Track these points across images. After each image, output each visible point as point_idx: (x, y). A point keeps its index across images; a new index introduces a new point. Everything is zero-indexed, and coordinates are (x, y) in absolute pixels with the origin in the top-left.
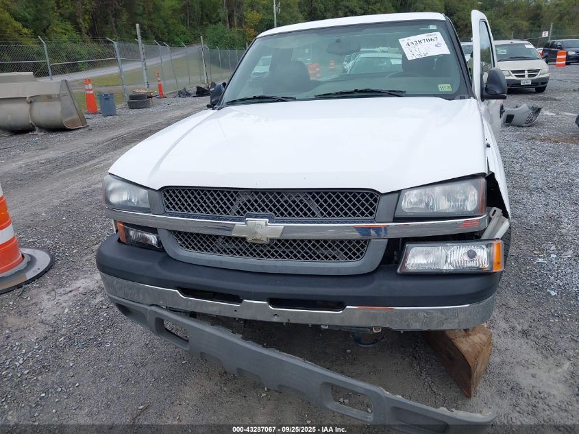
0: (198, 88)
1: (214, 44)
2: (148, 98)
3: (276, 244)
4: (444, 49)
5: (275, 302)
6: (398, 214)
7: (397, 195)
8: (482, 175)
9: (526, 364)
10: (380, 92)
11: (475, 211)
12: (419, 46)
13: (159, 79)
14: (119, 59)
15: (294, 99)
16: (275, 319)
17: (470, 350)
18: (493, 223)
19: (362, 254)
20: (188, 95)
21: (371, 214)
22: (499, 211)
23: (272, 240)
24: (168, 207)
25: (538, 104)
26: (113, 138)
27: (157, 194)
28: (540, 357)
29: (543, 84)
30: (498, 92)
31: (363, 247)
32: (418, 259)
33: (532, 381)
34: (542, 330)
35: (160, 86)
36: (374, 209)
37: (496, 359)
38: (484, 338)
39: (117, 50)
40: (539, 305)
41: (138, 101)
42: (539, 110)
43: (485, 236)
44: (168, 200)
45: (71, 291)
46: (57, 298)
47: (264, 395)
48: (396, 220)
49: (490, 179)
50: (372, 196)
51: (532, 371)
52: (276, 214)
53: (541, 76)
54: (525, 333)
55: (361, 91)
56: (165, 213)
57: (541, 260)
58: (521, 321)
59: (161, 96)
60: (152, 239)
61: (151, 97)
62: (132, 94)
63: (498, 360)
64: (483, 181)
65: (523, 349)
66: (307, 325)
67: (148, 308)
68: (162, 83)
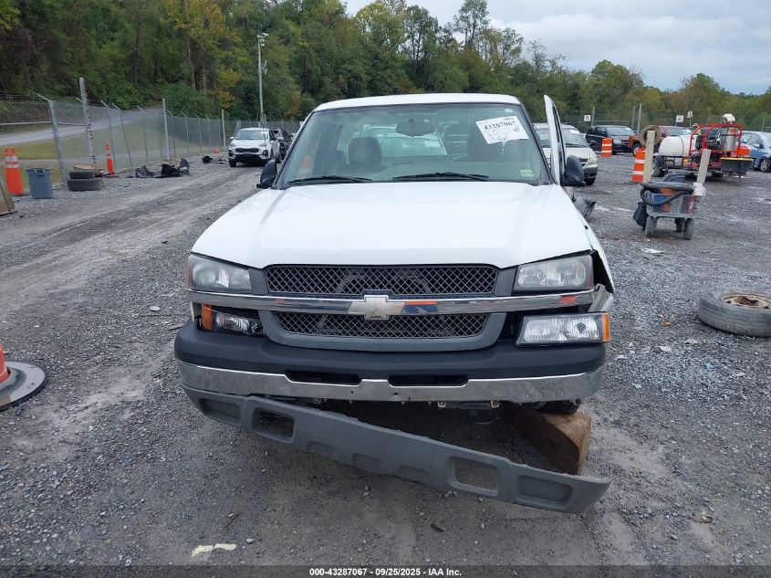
0: (164, 166)
1: (176, 108)
2: (97, 176)
3: (394, 322)
4: (523, 134)
5: (395, 380)
6: (516, 288)
7: (514, 270)
8: (587, 252)
9: (623, 450)
10: (463, 176)
11: (585, 284)
12: (498, 130)
13: (109, 152)
14: (55, 124)
15: (370, 181)
16: (396, 399)
17: (574, 433)
18: (599, 298)
19: (480, 329)
20: (150, 174)
21: (490, 288)
22: (603, 287)
23: (391, 316)
24: (272, 287)
25: (590, 198)
26: (63, 229)
27: (260, 273)
28: (635, 443)
29: (592, 175)
30: (577, 179)
31: (482, 321)
32: (534, 331)
33: (632, 464)
34: (633, 420)
35: (109, 161)
36: (493, 284)
37: (594, 447)
38: (586, 423)
39: (53, 111)
40: (626, 397)
41: (81, 181)
42: (594, 203)
43: (592, 309)
44: (272, 279)
45: (86, 408)
46: (71, 416)
47: (366, 494)
48: (514, 293)
49: (595, 255)
50: (490, 271)
51: (630, 455)
52: (394, 291)
53: (589, 166)
54: (617, 424)
55: (443, 175)
56: (269, 294)
57: (621, 357)
58: (612, 413)
59: (111, 175)
60: (243, 323)
61: (101, 176)
62: (72, 170)
63: (596, 448)
64: (589, 258)
65: (619, 437)
66: (426, 402)
67: (246, 398)
68: (111, 157)
